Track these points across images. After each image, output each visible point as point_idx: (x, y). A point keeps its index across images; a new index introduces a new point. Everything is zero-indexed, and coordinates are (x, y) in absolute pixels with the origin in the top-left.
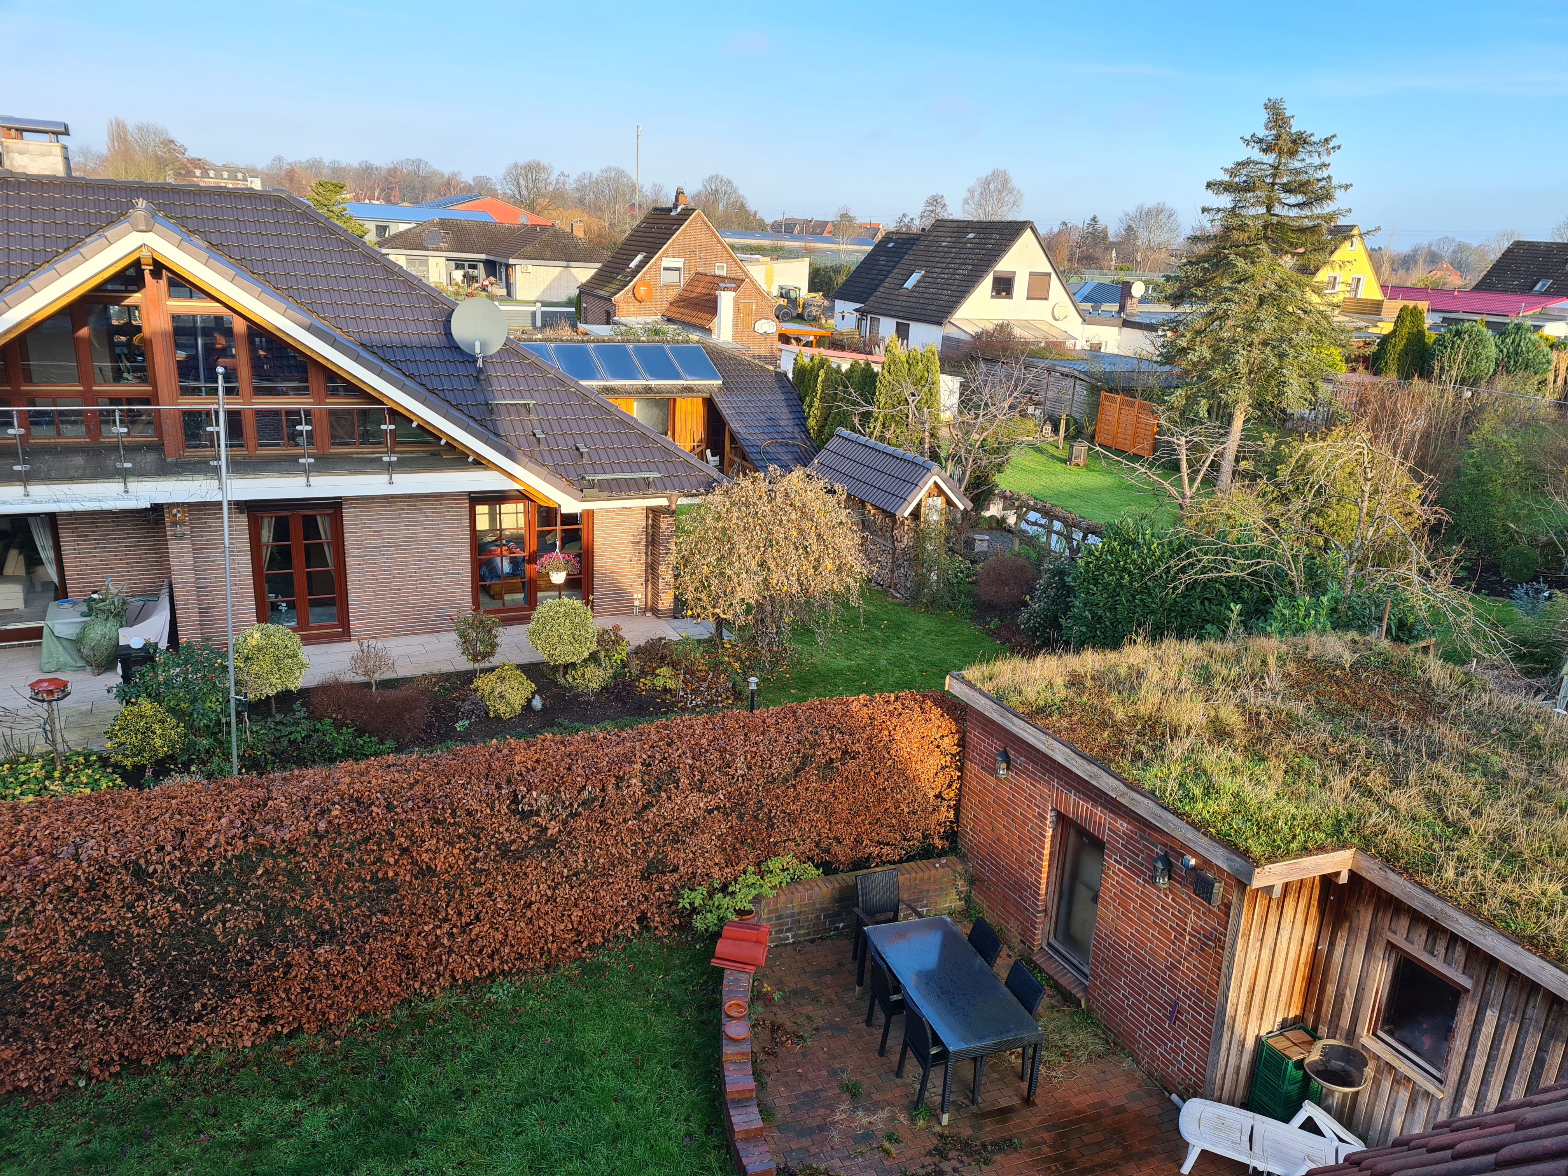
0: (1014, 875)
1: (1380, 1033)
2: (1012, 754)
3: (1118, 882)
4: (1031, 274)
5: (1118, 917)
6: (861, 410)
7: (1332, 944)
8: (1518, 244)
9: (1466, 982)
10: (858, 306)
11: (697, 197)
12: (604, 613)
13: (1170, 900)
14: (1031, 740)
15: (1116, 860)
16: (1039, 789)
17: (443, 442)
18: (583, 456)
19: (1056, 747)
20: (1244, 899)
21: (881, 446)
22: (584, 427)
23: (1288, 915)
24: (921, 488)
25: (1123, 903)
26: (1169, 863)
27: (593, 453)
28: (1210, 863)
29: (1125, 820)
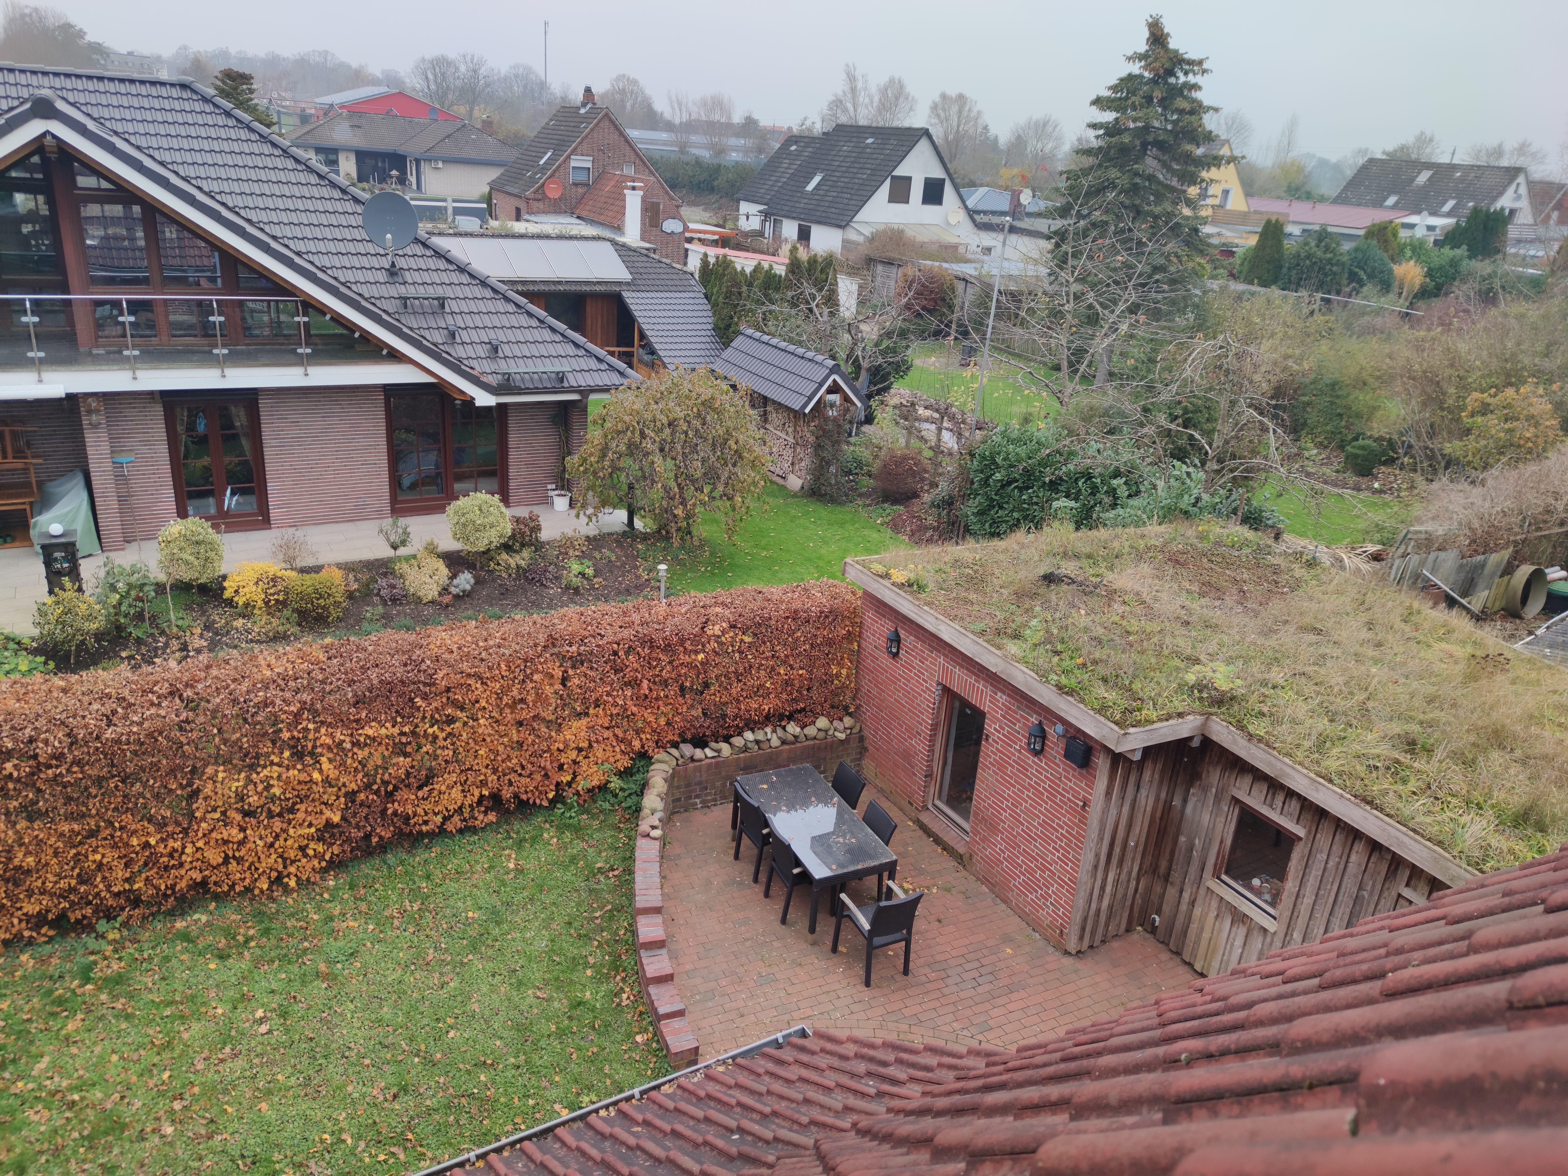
0: (904, 744)
1: (1224, 877)
2: (902, 634)
3: (997, 749)
4: (926, 179)
5: (997, 780)
6: (764, 308)
7: (1185, 801)
8: (1372, 161)
9: (1300, 831)
10: (762, 207)
11: (604, 96)
12: (519, 504)
13: (1043, 765)
14: (920, 621)
15: (995, 729)
16: (927, 666)
17: (357, 335)
18: (496, 349)
19: (943, 627)
20: (1109, 762)
21: (783, 345)
22: (496, 321)
23: (1147, 775)
24: (821, 385)
25: (1002, 768)
26: (1043, 731)
27: (506, 348)
28: (1079, 731)
29: (1004, 693)
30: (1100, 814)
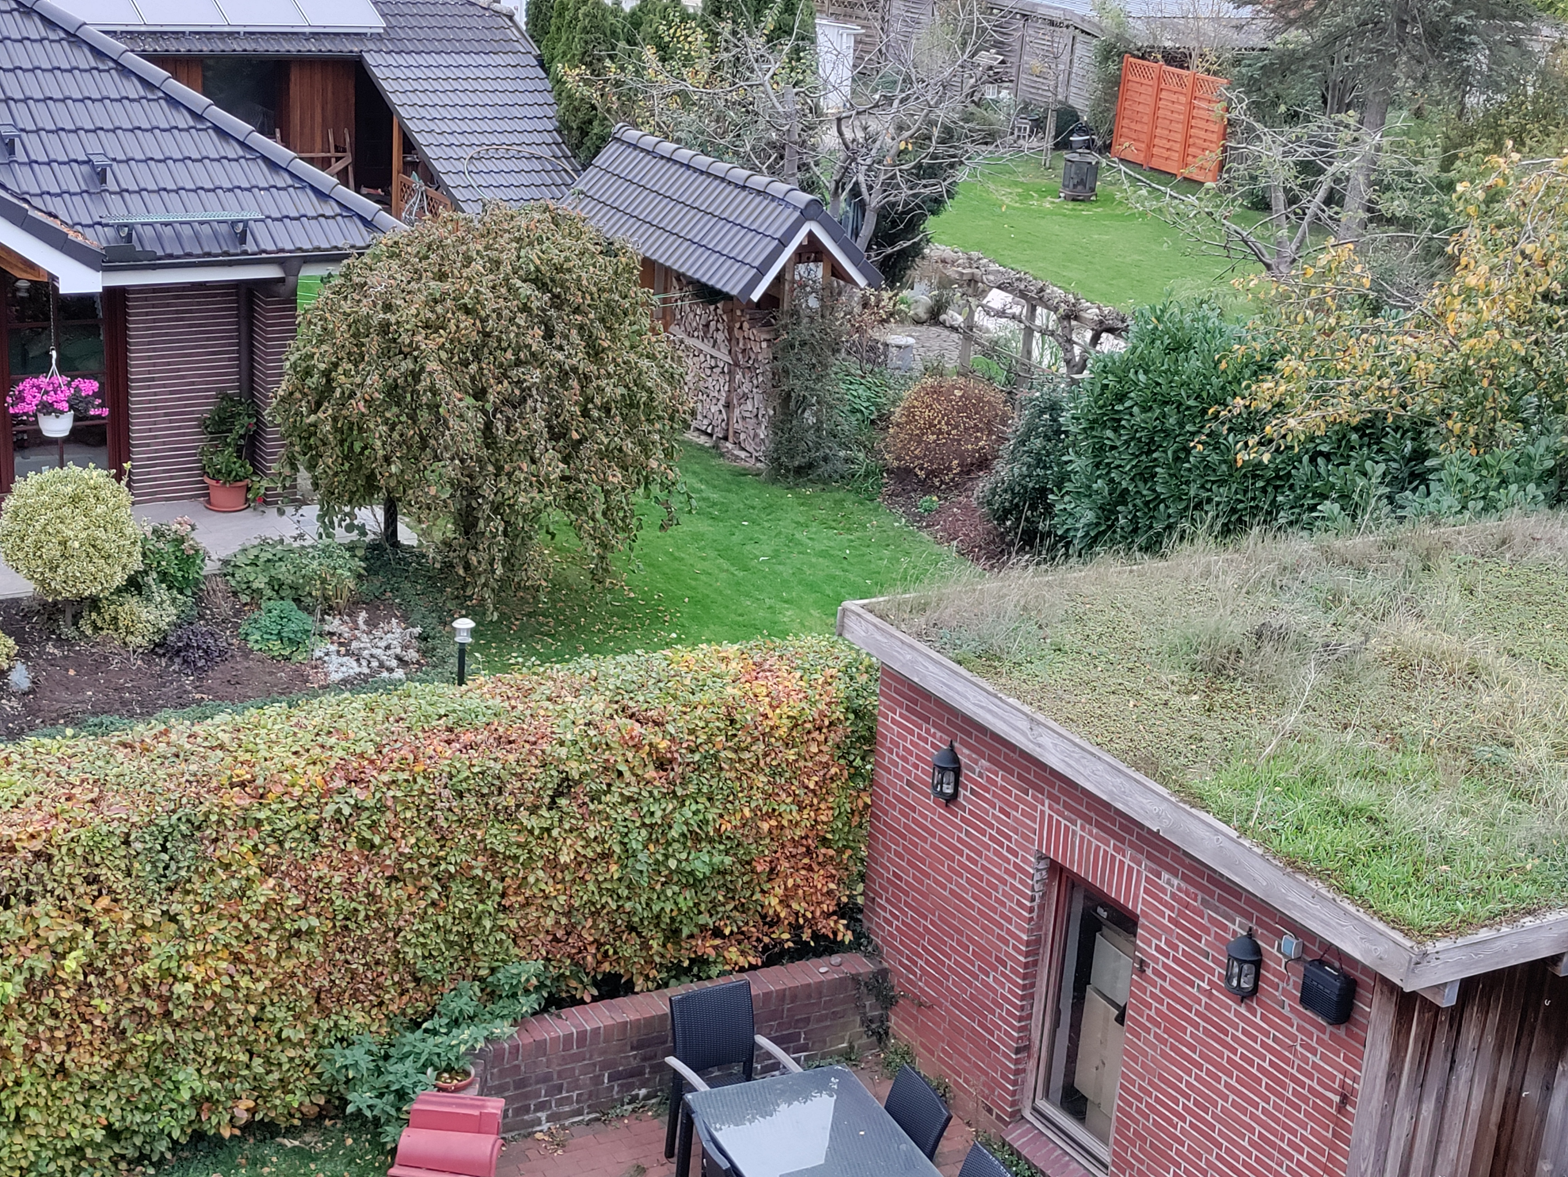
0: (970, 984)
2: (964, 755)
3: (1163, 989)
5: (1164, 1054)
7: (1548, 1088)
12: (154, 497)
13: (1258, 1020)
14: (999, 727)
15: (1158, 949)
16: (1016, 819)
18: (102, 176)
19: (1047, 740)
20: (1392, 1010)
21: (703, 161)
22: (100, 116)
23: (1470, 1034)
24: (783, 244)
25: (1173, 1029)
26: (1257, 950)
27: (121, 171)
28: (1329, 948)
29: (1174, 873)
30: (1376, 1120)
